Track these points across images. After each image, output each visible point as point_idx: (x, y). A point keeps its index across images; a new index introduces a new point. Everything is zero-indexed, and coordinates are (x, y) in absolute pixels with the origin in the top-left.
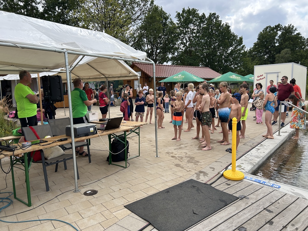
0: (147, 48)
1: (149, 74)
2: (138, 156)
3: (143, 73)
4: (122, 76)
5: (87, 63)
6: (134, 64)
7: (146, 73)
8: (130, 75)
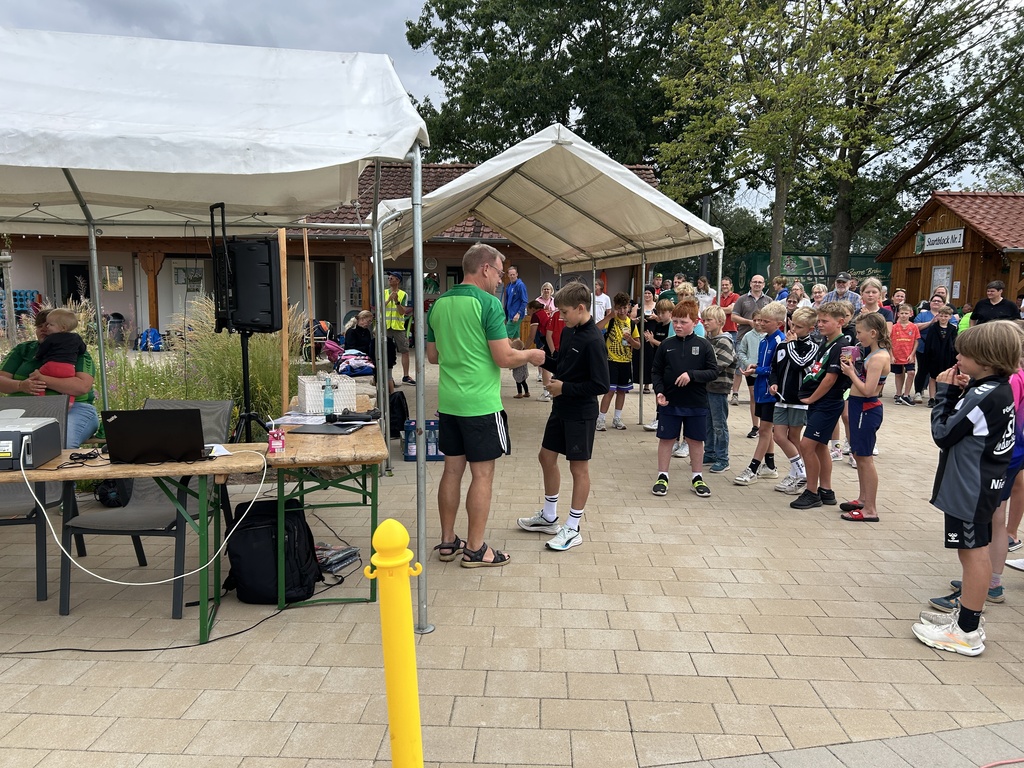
1: (999, 240)
2: (367, 601)
3: (973, 235)
4: (677, 242)
5: (560, 197)
6: (939, 201)
7: (984, 234)
8: (693, 236)
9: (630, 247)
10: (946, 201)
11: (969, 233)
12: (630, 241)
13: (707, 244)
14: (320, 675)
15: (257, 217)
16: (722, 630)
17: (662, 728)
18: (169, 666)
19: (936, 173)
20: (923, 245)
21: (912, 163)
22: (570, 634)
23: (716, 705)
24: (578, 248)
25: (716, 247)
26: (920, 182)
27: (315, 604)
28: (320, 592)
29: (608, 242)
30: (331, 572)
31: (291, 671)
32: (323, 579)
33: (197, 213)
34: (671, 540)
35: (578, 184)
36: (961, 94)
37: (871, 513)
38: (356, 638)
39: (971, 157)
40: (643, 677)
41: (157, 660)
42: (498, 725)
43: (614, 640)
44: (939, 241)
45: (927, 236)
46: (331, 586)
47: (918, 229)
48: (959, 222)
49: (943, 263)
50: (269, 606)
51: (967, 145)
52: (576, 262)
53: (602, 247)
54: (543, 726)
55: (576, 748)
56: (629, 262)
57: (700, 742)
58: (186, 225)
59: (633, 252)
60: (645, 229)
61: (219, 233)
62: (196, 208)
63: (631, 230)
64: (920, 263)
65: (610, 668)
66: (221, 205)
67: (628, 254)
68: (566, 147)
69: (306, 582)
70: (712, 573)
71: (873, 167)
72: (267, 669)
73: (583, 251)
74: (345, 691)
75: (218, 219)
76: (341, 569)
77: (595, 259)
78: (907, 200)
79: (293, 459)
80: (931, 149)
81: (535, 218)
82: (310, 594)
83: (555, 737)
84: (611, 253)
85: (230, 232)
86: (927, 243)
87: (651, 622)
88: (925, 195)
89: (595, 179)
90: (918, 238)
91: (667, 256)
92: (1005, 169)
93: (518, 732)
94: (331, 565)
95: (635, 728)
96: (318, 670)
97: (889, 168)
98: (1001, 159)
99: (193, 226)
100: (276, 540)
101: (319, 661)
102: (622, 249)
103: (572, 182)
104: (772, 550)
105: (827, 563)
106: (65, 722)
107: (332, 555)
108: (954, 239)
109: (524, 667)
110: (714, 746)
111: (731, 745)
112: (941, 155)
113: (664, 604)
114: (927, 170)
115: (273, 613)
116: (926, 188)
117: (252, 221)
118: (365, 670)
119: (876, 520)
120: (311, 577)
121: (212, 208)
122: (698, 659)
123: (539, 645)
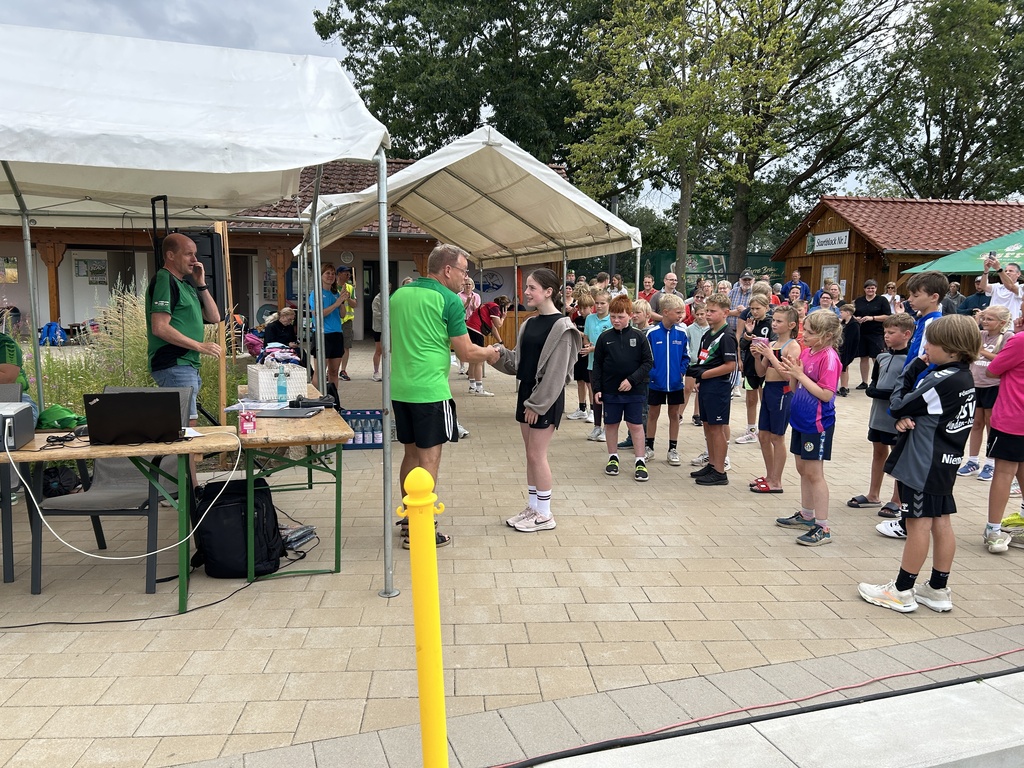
0: (925, 139)
1: (879, 241)
2: (332, 572)
3: (857, 237)
4: (597, 240)
5: (485, 195)
6: (827, 204)
7: (866, 236)
8: (613, 235)
9: (552, 245)
10: (833, 205)
11: (853, 235)
12: (552, 239)
13: (625, 243)
14: (302, 635)
15: (198, 209)
16: (656, 584)
17: (613, 662)
18: (155, 633)
19: (824, 178)
20: (813, 246)
21: (802, 168)
22: (523, 592)
23: (657, 643)
24: (500, 245)
25: (635, 245)
26: (810, 186)
27: (282, 576)
28: (285, 565)
29: (530, 240)
30: (292, 549)
31: (273, 632)
32: (286, 555)
33: (136, 204)
34: (602, 513)
35: (504, 184)
36: (846, 105)
37: (777, 486)
38: (328, 603)
39: (854, 164)
40: (592, 624)
41: (141, 629)
42: (472, 666)
43: (563, 595)
44: (827, 242)
45: (817, 237)
46: (295, 561)
47: (808, 230)
48: (844, 224)
49: (831, 263)
50: (238, 580)
51: (851, 153)
52: (498, 258)
53: (524, 244)
54: (512, 664)
55: (542, 680)
56: (550, 258)
57: (647, 671)
58: (124, 217)
59: (554, 250)
60: (566, 227)
61: (161, 225)
62: (137, 200)
63: (554, 228)
64: (811, 263)
65: (563, 617)
66: (164, 198)
67: (550, 251)
68: (495, 148)
69: (274, 557)
70: (642, 539)
71: (767, 172)
72: (249, 631)
73: (505, 248)
74: (327, 646)
75: (160, 211)
76: (300, 546)
77: (517, 255)
78: (798, 203)
79: (267, 439)
80: (819, 155)
81: (459, 214)
82: (277, 568)
83: (523, 673)
84: (533, 249)
85: (173, 224)
86: (816, 244)
87: (593, 580)
88: (814, 199)
89: (521, 180)
90: (809, 239)
91: (587, 253)
92: (884, 176)
93: (489, 671)
94: (290, 542)
95: (590, 663)
96: (298, 630)
97: (782, 172)
98: (881, 166)
99: (131, 218)
100: (245, 517)
101: (298, 624)
102: (544, 246)
103: (498, 181)
104: (692, 519)
105: (740, 528)
106: (66, 684)
107: (292, 533)
108: (839, 240)
109: (486, 620)
110: (658, 673)
111: (673, 672)
112: (828, 161)
113: (603, 565)
114: (815, 175)
115: (243, 585)
116: (815, 192)
117: (192, 213)
118: (342, 629)
119: (781, 492)
120: (278, 551)
121: (154, 200)
122: (638, 608)
123: (497, 602)
